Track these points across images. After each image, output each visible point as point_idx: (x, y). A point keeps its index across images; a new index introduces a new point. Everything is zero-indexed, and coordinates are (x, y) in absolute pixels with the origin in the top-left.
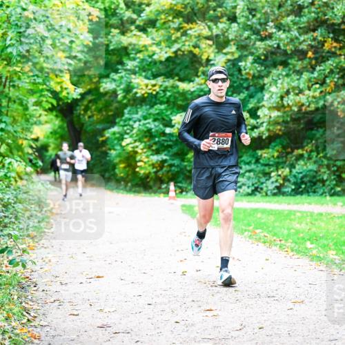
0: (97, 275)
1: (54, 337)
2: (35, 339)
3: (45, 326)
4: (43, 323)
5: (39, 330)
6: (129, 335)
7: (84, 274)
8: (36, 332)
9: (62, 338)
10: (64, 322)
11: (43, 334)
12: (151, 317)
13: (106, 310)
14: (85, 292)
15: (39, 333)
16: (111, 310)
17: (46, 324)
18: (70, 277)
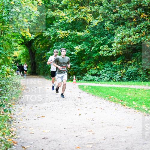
0: (42, 116)
1: (23, 143)
2: (15, 143)
3: (19, 138)
4: (19, 137)
5: (17, 140)
6: (56, 142)
7: (36, 115)
8: (15, 141)
9: (26, 143)
10: (27, 136)
11: (19, 142)
12: (65, 134)
13: (46, 131)
14: (37, 123)
15: (17, 141)
16: (48, 131)
17: (20, 137)
18: (30, 117)
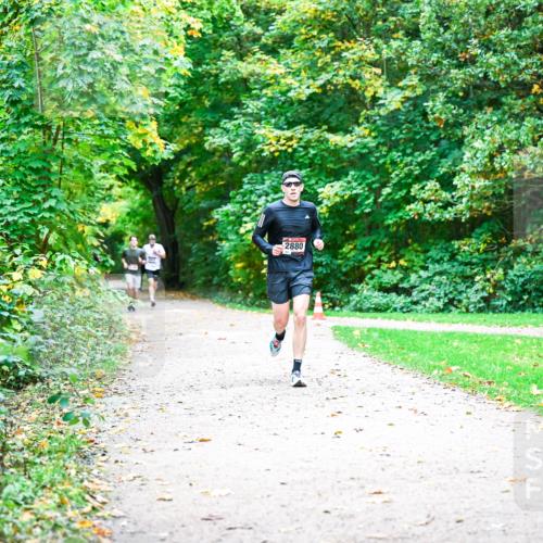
0: (201, 438)
1: (133, 534)
2: (104, 537)
3: (119, 517)
4: (116, 512)
5: (109, 523)
6: (251, 531)
7: (181, 435)
8: (105, 526)
9: (145, 536)
10: (149, 511)
11: (117, 530)
12: (286, 503)
13: (216, 492)
14: (182, 463)
15: (110, 528)
16: (224, 492)
17: (122, 514)
18: (159, 441)
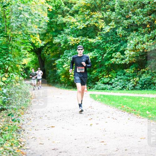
0: (52, 126)
1: (32, 154)
2: (24, 155)
3: (28, 149)
4: (27, 148)
5: (25, 151)
6: (66, 153)
7: (46, 125)
8: (24, 152)
9: (36, 154)
10: (37, 147)
11: (27, 153)
12: (76, 145)
13: (56, 142)
14: (46, 133)
16: (58, 142)
18: (40, 127)
